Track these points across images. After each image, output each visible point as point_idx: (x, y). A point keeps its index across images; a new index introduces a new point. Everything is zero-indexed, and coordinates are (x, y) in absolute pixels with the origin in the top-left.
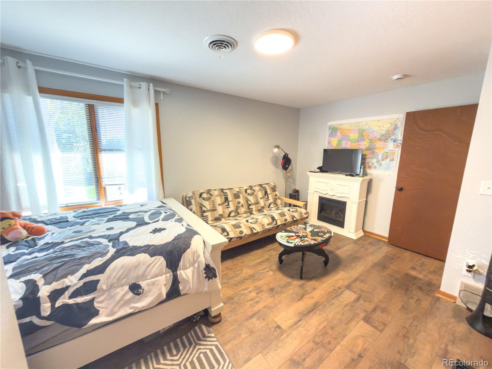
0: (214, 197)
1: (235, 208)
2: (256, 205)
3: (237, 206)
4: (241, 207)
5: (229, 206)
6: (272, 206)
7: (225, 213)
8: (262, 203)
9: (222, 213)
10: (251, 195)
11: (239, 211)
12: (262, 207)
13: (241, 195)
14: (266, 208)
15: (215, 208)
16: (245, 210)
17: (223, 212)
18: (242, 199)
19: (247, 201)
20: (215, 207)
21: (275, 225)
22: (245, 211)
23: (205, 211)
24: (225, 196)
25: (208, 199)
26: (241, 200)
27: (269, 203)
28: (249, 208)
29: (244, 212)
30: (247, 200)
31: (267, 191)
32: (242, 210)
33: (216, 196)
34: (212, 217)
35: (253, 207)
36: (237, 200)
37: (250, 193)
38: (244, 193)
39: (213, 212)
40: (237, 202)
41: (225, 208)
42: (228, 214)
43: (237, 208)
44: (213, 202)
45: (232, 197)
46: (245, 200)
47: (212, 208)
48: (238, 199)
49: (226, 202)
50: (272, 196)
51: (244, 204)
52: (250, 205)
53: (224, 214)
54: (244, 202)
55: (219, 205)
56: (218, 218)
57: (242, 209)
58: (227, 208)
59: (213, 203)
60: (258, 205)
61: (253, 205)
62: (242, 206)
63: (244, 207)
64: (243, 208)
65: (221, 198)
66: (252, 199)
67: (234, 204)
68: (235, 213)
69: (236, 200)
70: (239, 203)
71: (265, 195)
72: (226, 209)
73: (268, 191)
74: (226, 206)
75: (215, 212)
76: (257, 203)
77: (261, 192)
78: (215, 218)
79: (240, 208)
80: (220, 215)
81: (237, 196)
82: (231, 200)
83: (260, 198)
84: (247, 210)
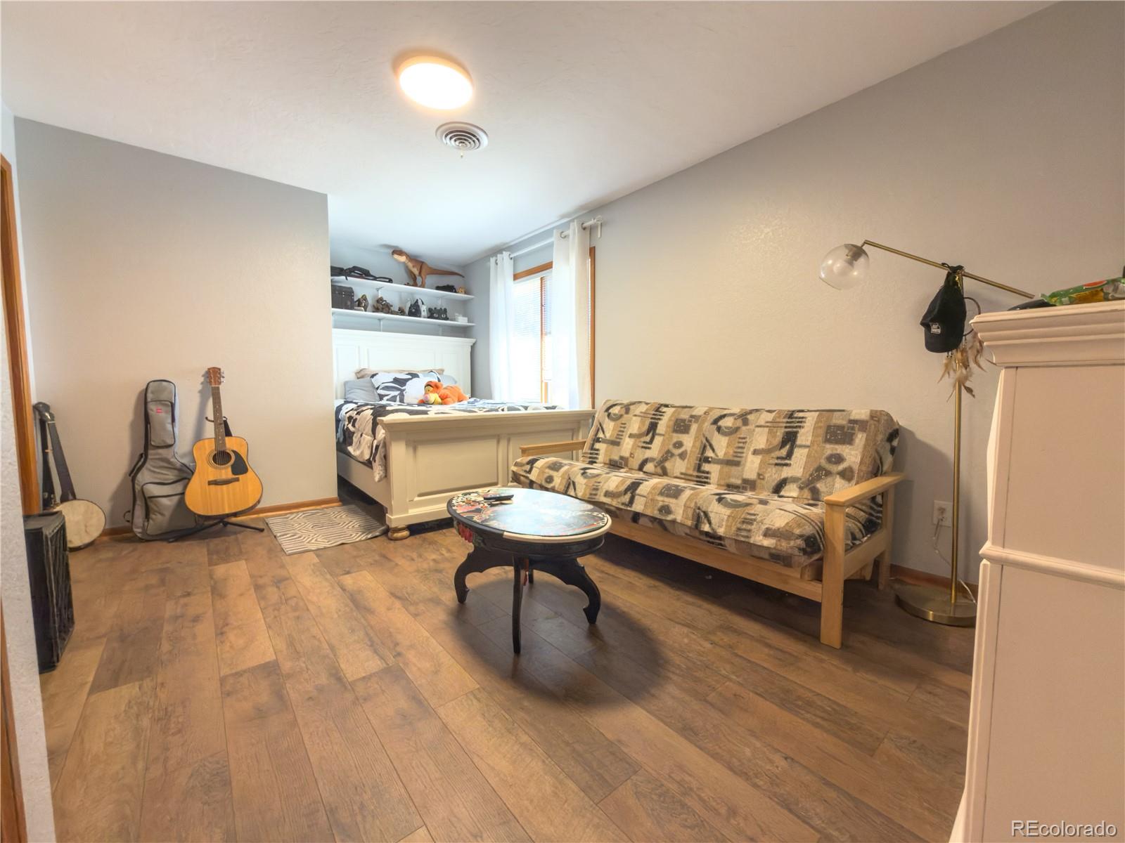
0: (630, 415)
1: (661, 455)
2: (727, 469)
3: (668, 452)
4: (678, 457)
5: (649, 446)
6: (791, 491)
7: (633, 458)
8: (752, 465)
9: (626, 454)
10: (725, 434)
11: (668, 465)
12: (745, 481)
13: (694, 427)
14: (763, 488)
15: (618, 440)
16: (687, 468)
17: (631, 454)
18: (693, 437)
19: (705, 447)
20: (621, 437)
21: (623, 504)
22: (684, 471)
23: (599, 438)
24: (653, 421)
25: (617, 418)
26: (688, 441)
27: (784, 475)
28: (699, 468)
29: (682, 474)
30: (707, 444)
31: (797, 432)
32: (678, 466)
33: (635, 416)
34: (606, 455)
35: (714, 470)
36: (677, 437)
37: (726, 428)
38: (707, 425)
39: (611, 446)
40: (675, 440)
41: (639, 446)
42: (639, 462)
43: (668, 455)
44: (623, 426)
45: (668, 426)
46: (702, 442)
47: (613, 439)
48: (680, 435)
49: (647, 434)
50: (808, 456)
51: (691, 451)
52: (707, 460)
53: (631, 459)
54: (694, 446)
55: (631, 436)
56: (616, 462)
57: (677, 464)
58: (643, 447)
59: (621, 427)
60: (734, 469)
61: (715, 463)
62: (682, 456)
63: (686, 460)
64: (681, 461)
65: (642, 423)
66: (722, 446)
67: (663, 444)
68: (656, 467)
69: (675, 435)
70: (679, 445)
71: (783, 444)
72: (640, 451)
73: (798, 435)
74: (644, 442)
75: (616, 447)
76: (733, 462)
77: (770, 432)
78: (610, 460)
79: (673, 459)
80: (622, 458)
81: (681, 426)
82: (663, 433)
83: (752, 449)
84: (691, 472)
